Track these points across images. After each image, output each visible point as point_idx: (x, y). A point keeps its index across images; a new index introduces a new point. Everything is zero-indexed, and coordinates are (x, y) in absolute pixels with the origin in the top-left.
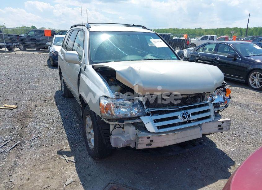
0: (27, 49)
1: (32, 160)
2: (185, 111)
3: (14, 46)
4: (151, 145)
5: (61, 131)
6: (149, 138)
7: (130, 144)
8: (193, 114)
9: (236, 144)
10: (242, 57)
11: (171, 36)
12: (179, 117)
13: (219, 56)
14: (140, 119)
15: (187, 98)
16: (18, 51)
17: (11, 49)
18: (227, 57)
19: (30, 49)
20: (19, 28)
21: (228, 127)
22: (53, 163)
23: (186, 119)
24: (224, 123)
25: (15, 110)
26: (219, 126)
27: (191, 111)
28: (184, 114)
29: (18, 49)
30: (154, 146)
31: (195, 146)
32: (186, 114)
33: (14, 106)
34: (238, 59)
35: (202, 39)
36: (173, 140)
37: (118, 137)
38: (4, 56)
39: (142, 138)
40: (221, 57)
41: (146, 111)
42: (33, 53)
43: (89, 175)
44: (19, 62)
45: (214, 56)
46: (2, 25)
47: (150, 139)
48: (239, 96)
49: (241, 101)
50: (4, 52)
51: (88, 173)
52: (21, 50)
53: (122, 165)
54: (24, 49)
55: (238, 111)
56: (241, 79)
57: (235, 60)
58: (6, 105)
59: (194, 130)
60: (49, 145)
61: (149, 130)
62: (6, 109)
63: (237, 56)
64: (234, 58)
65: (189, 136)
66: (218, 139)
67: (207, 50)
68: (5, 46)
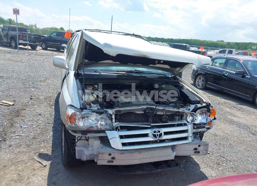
0: (48, 49)
1: (5, 160)
2: (157, 130)
3: (37, 45)
4: (113, 162)
5: (45, 133)
6: (110, 154)
7: (94, 158)
8: (166, 133)
9: (221, 168)
10: (250, 75)
11: (188, 47)
12: (150, 135)
13: (227, 72)
14: (105, 133)
15: (163, 115)
16: (40, 50)
17: (34, 48)
18: (236, 74)
19: (51, 49)
20: (49, 28)
21: (205, 152)
22: (24, 166)
23: (156, 138)
24: (201, 147)
25: (10, 107)
26: (196, 149)
27: (163, 130)
28: (155, 132)
29: (41, 48)
30: (115, 163)
31: (169, 166)
32: (157, 133)
33: (11, 103)
34: (247, 76)
35: (220, 52)
36: (138, 159)
37: (82, 149)
38: (24, 54)
39: (103, 154)
40: (229, 73)
41: (114, 125)
42: (53, 52)
43: (54, 183)
44: (36, 60)
45: (222, 71)
46: (34, 25)
47: (112, 156)
48: (242, 116)
49: (242, 121)
50: (26, 49)
51: (54, 181)
52: (43, 49)
53: (91, 176)
54: (45, 49)
55: (234, 132)
56: (249, 97)
57: (244, 77)
58: (5, 102)
59: (164, 151)
60: (28, 146)
61: (113, 146)
62: (3, 105)
63: (246, 73)
64: (243, 75)
65: (158, 157)
66: (202, 160)
67: (217, 65)
68: (28, 45)
